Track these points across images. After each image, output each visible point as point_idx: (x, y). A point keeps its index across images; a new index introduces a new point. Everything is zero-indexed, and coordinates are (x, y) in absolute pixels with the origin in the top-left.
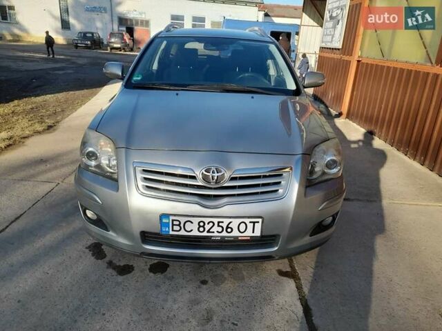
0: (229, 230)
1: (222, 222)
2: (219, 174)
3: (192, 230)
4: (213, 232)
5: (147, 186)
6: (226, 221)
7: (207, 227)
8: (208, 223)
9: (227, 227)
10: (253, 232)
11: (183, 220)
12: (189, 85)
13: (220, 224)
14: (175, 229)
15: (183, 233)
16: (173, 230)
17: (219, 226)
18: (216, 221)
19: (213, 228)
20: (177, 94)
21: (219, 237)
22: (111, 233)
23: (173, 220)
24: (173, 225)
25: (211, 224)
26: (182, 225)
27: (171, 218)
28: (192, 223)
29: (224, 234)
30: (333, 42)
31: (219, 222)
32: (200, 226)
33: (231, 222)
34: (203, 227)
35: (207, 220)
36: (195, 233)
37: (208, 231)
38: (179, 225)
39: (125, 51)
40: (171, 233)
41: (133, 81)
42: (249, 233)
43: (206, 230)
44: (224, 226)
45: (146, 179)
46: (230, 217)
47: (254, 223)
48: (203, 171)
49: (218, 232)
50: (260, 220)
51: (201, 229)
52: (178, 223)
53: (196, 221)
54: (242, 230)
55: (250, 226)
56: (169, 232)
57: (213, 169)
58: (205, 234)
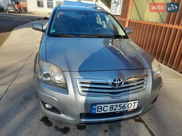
0: (124, 108)
1: (121, 105)
2: (120, 82)
3: (107, 110)
4: (117, 110)
5: (84, 91)
6: (123, 104)
7: (114, 108)
8: (115, 106)
9: (123, 107)
10: (134, 107)
11: (103, 106)
12: (81, 35)
13: (120, 106)
14: (99, 111)
15: (103, 112)
16: (98, 111)
17: (119, 106)
18: (118, 104)
19: (117, 108)
20: (78, 40)
21: (119, 111)
22: (62, 115)
23: (98, 107)
24: (98, 109)
25: (116, 106)
26: (102, 109)
27: (97, 105)
28: (107, 107)
29: (122, 110)
30: (116, 13)
31: (120, 105)
32: (111, 108)
33: (125, 104)
34: (112, 108)
35: (114, 105)
36: (109, 111)
37: (115, 110)
38: (101, 109)
39: (16, 13)
40: (97, 112)
41: (51, 33)
42: (132, 108)
43: (114, 109)
44: (122, 106)
45: (83, 87)
46: (125, 102)
47: (135, 103)
48: (112, 81)
49: (119, 109)
50: (137, 101)
51: (111, 109)
52: (100, 107)
53: (109, 105)
54: (129, 107)
55: (133, 104)
56: (96, 112)
57: (117, 79)
58: (113, 111)
